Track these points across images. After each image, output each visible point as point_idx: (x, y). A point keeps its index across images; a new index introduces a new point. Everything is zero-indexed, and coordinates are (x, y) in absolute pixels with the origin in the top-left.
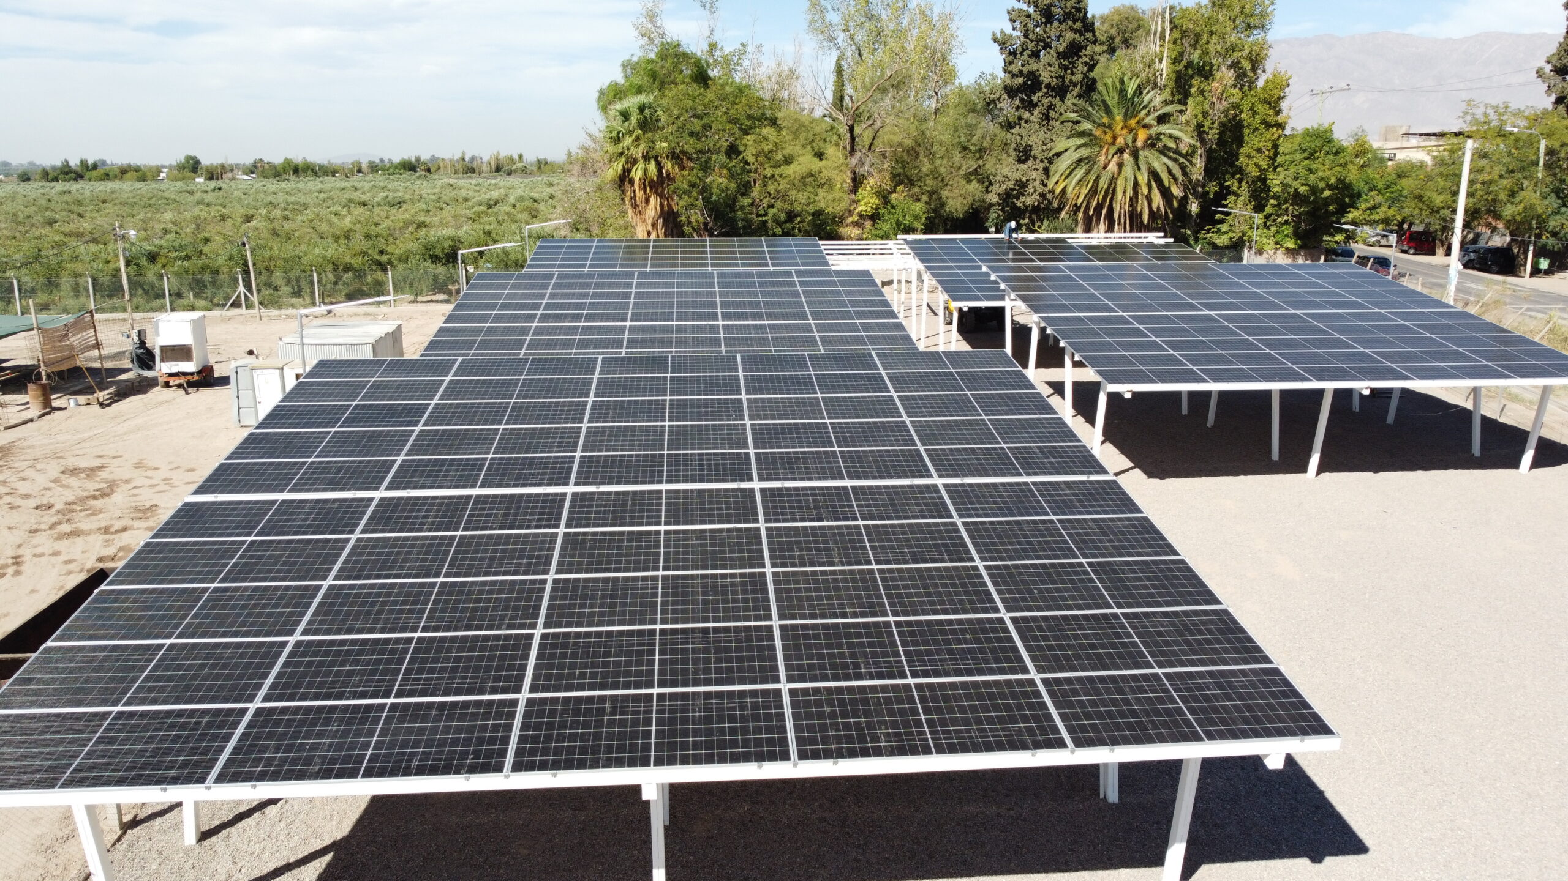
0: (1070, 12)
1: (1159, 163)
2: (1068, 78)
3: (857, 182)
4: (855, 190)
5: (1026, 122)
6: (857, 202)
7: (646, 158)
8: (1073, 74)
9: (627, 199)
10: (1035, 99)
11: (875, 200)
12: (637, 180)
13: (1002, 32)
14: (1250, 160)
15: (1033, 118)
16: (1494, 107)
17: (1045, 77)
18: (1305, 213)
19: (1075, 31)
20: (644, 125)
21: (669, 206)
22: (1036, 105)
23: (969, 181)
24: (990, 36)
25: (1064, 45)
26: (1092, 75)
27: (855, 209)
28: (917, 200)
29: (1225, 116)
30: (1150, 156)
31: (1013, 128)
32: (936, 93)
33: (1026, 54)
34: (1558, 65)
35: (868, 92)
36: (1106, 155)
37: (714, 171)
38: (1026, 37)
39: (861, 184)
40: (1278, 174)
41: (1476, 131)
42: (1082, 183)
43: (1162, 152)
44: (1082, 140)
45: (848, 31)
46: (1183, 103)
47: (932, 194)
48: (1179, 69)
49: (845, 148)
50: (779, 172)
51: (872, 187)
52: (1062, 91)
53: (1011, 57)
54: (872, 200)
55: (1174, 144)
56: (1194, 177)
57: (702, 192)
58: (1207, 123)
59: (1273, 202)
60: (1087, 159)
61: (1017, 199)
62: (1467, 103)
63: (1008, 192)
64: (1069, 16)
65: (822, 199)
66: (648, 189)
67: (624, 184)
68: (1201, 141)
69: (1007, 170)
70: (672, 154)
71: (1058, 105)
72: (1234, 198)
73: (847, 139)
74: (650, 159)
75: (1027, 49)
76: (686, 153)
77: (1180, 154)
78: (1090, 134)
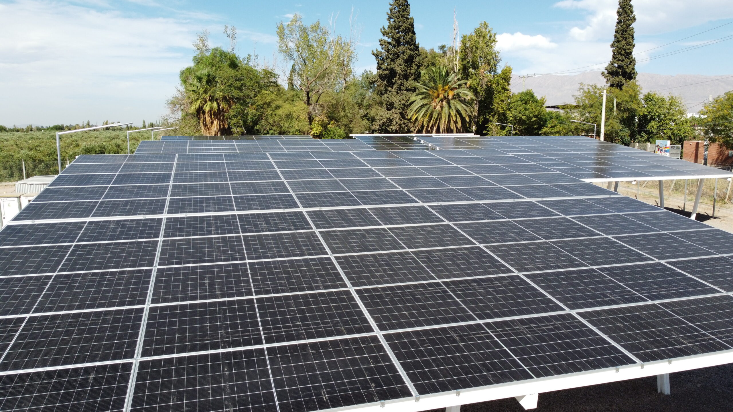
0: (408, 41)
1: (461, 107)
2: (409, 71)
3: (311, 119)
4: (310, 124)
5: (390, 92)
6: (311, 129)
8: (411, 70)
9: (201, 122)
10: (394, 81)
11: (320, 128)
12: (206, 111)
13: (377, 50)
14: (498, 105)
15: (393, 90)
16: (592, 86)
17: (398, 70)
18: (525, 129)
19: (411, 50)
20: (209, 82)
21: (224, 126)
22: (395, 83)
23: (363, 120)
24: (371, 52)
25: (407, 56)
26: (418, 70)
27: (310, 132)
28: (340, 128)
29: (486, 85)
30: (455, 103)
31: (383, 95)
32: (345, 80)
33: (389, 60)
34: (610, 71)
35: (315, 76)
36: (435, 102)
37: (248, 107)
38: (388, 52)
39: (313, 120)
40: (511, 112)
41: (585, 96)
42: (425, 115)
43: (460, 101)
44: (423, 96)
45: (299, 51)
46: (467, 79)
47: (346, 126)
48: (464, 64)
49: (305, 103)
50: (275, 113)
51: (318, 122)
52: (406, 77)
53: (381, 62)
54: (319, 128)
55: (465, 98)
56: (474, 113)
57: (242, 117)
58: (479, 88)
59: (509, 124)
60: (426, 105)
61: (388, 127)
62: (581, 84)
63: (383, 124)
64: (408, 43)
65: (296, 125)
66: (213, 116)
67: (200, 115)
68: (477, 96)
69: (382, 114)
70: (225, 99)
71: (405, 83)
72: (491, 123)
73: (306, 99)
74: (213, 101)
75: (389, 58)
76: (233, 98)
77: (467, 103)
78: (427, 93)
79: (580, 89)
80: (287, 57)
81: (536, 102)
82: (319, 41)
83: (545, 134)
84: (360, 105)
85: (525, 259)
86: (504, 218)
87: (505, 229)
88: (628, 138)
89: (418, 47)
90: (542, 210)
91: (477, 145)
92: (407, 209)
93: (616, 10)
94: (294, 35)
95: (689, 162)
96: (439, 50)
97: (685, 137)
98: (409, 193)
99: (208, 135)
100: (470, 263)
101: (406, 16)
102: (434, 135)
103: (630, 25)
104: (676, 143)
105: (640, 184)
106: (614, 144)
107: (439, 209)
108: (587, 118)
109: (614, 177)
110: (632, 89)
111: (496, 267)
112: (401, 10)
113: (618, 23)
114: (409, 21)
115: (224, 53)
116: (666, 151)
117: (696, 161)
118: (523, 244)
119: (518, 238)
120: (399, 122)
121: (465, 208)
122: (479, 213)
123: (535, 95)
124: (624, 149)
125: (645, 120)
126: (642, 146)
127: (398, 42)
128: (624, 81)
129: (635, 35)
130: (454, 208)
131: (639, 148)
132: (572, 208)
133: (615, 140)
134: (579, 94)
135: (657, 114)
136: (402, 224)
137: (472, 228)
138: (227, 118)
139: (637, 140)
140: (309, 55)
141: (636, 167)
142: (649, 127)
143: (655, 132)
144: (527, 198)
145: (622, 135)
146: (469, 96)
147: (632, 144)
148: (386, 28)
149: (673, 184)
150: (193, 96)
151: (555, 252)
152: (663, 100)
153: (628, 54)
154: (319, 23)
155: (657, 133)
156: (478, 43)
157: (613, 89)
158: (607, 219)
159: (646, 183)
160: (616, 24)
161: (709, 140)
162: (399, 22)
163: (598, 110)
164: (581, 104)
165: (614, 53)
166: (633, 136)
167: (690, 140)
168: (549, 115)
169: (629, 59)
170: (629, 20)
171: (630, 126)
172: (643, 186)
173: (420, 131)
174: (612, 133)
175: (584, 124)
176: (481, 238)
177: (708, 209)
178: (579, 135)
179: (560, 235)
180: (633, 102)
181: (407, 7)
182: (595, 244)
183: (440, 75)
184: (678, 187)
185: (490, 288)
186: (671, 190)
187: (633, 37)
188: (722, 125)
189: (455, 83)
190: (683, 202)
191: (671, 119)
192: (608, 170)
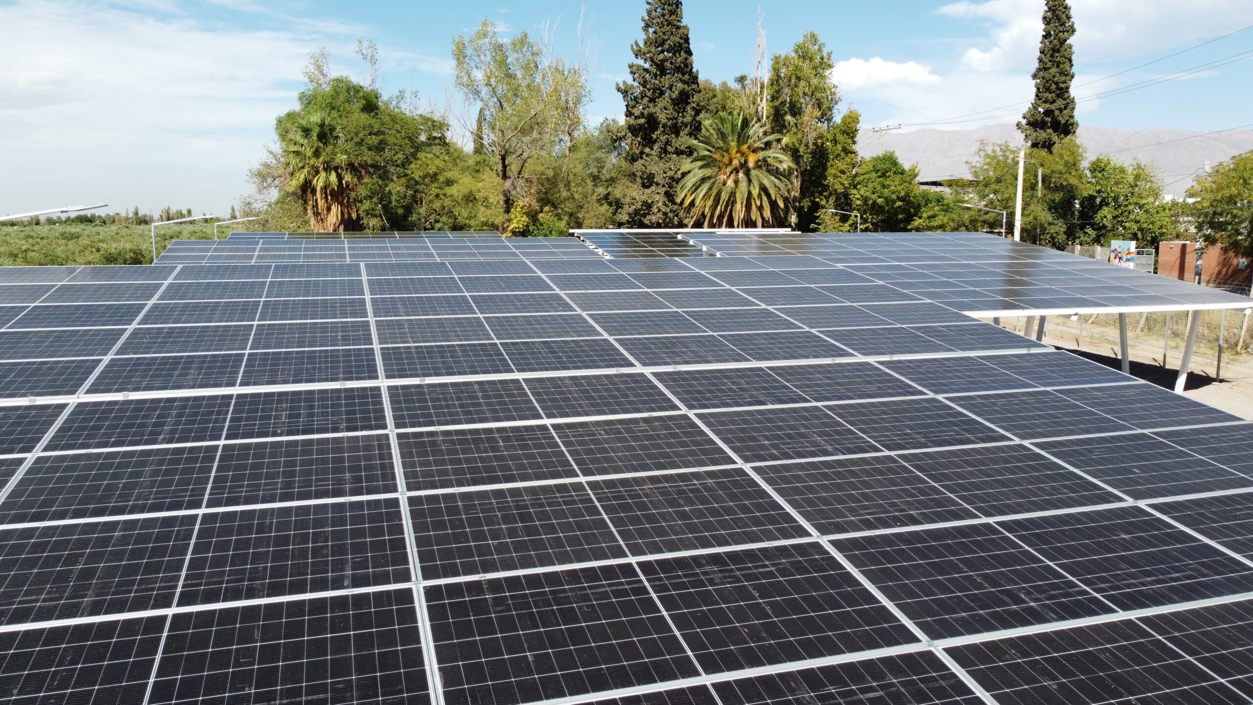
0: (680, 66)
1: (768, 181)
2: (680, 120)
3: (509, 204)
4: (508, 211)
5: (647, 155)
6: (509, 220)
7: (327, 169)
8: (683, 117)
9: (309, 208)
10: (654, 136)
11: (525, 218)
12: (318, 189)
13: (624, 82)
14: (835, 180)
15: (652, 152)
16: (1000, 146)
17: (662, 117)
18: (883, 221)
19: (684, 82)
20: (322, 137)
21: (349, 214)
22: (655, 141)
23: (601, 205)
24: (615, 87)
25: (677, 92)
26: (698, 118)
27: (508, 227)
28: (560, 219)
29: (814, 144)
30: (760, 175)
31: (636, 161)
32: (570, 134)
33: (646, 100)
34: (1032, 120)
35: (517, 128)
36: (725, 174)
37: (392, 181)
38: (644, 86)
39: (512, 205)
40: (859, 190)
41: (989, 164)
42: (706, 196)
43: (768, 171)
44: (704, 162)
45: (490, 85)
46: (782, 133)
47: (571, 215)
48: (776, 107)
49: (498, 175)
50: (444, 192)
51: (522, 208)
52: (676, 130)
53: (632, 103)
54: (523, 219)
55: (779, 166)
56: (793, 193)
57: (381, 200)
58: (802, 149)
59: (855, 213)
60: (709, 178)
61: (645, 217)
62: (982, 142)
63: (637, 212)
64: (678, 69)
65: (483, 215)
66: (329, 198)
67: (306, 194)
68: (798, 163)
69: (634, 194)
70: (351, 166)
71: (673, 141)
72: (824, 210)
73: (500, 167)
74: (331, 170)
75: (646, 96)
76: (364, 166)
77: (781, 175)
78: (711, 157)
79: (980, 150)
80: (470, 95)
81: (902, 174)
82: (526, 68)
83: (918, 229)
84: (595, 178)
85: (839, 500)
86: (807, 401)
87: (804, 426)
88: (1062, 237)
89: (697, 78)
90: (889, 381)
91: (791, 248)
92: (606, 381)
93: (1042, 14)
94: (482, 57)
95: (1168, 277)
96: (736, 84)
97: (1162, 234)
98: (621, 345)
99: (322, 231)
100: (714, 512)
101: (675, 22)
102: (724, 231)
103: (1065, 41)
104: (1146, 245)
105: (1084, 319)
106: (1038, 247)
107: (675, 380)
108: (991, 202)
109: (1037, 307)
110: (1070, 150)
111: (772, 520)
112: (666, 12)
113: (1045, 37)
114: (681, 31)
115: (354, 87)
116: (1128, 260)
117: (1181, 276)
118: (840, 463)
119: (829, 448)
120: (663, 209)
121: (727, 377)
122: (756, 389)
123: (900, 161)
124: (1055, 255)
125: (1091, 206)
126: (1087, 251)
127: (661, 69)
128: (1055, 138)
129: (1074, 58)
130: (706, 378)
131: (1082, 253)
132: (950, 378)
133: (1040, 240)
134: (978, 161)
135: (1113, 195)
136: (587, 414)
137: (733, 423)
138: (355, 200)
139: (1077, 241)
140: (508, 91)
141: (1077, 290)
142: (1099, 216)
143: (1110, 226)
144: (860, 356)
145: (1052, 231)
146: (786, 163)
147: (1069, 248)
148: (642, 44)
149: (1144, 319)
150: (294, 161)
151: (907, 481)
152: (1122, 171)
153: (1062, 92)
154: (526, 36)
155: (1113, 229)
156: (801, 70)
157: (1035, 150)
158: (1023, 401)
159: (1094, 316)
160: (1040, 39)
161: (1205, 241)
162: (664, 33)
163: (1011, 187)
164: (981, 178)
165: (1038, 89)
166: (1071, 234)
167: (1171, 239)
168: (924, 198)
169: (1065, 99)
170: (1064, 32)
171: (1066, 216)
172: (1090, 321)
173: (698, 224)
174: (1035, 229)
175: (987, 213)
176: (749, 448)
177: (1206, 365)
178: (977, 231)
179: (922, 440)
180: (1070, 173)
181: (677, 7)
182: (995, 461)
183: (733, 126)
184: (1152, 323)
185: (748, 577)
186: (1139, 329)
187: (1070, 61)
188: (1228, 214)
189: (760, 139)
190: (1163, 351)
191: (1136, 204)
192: (1026, 295)
